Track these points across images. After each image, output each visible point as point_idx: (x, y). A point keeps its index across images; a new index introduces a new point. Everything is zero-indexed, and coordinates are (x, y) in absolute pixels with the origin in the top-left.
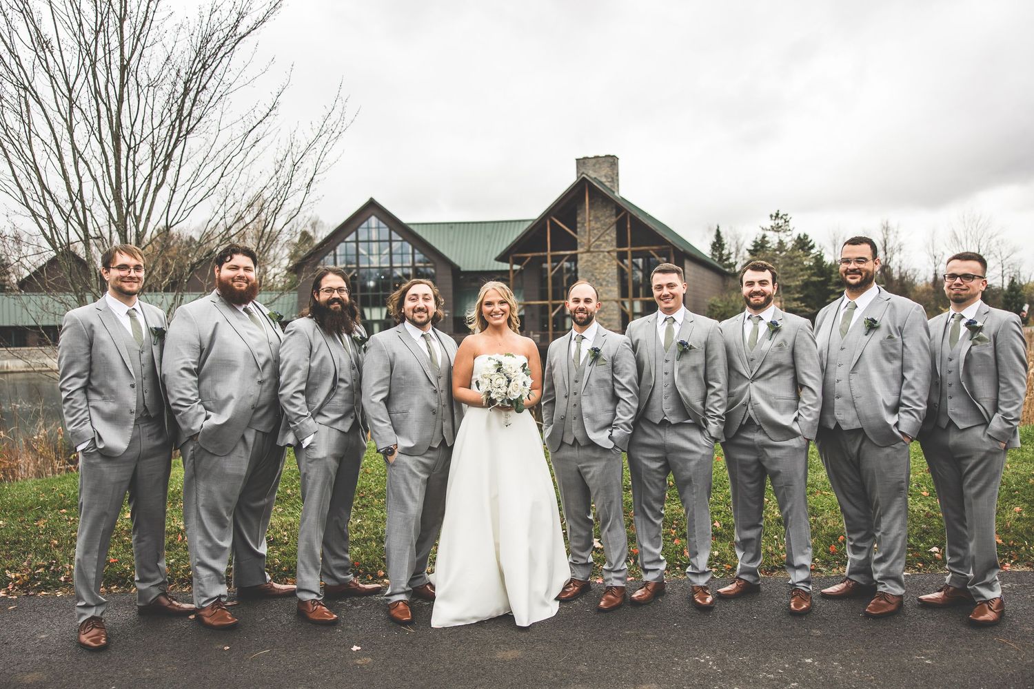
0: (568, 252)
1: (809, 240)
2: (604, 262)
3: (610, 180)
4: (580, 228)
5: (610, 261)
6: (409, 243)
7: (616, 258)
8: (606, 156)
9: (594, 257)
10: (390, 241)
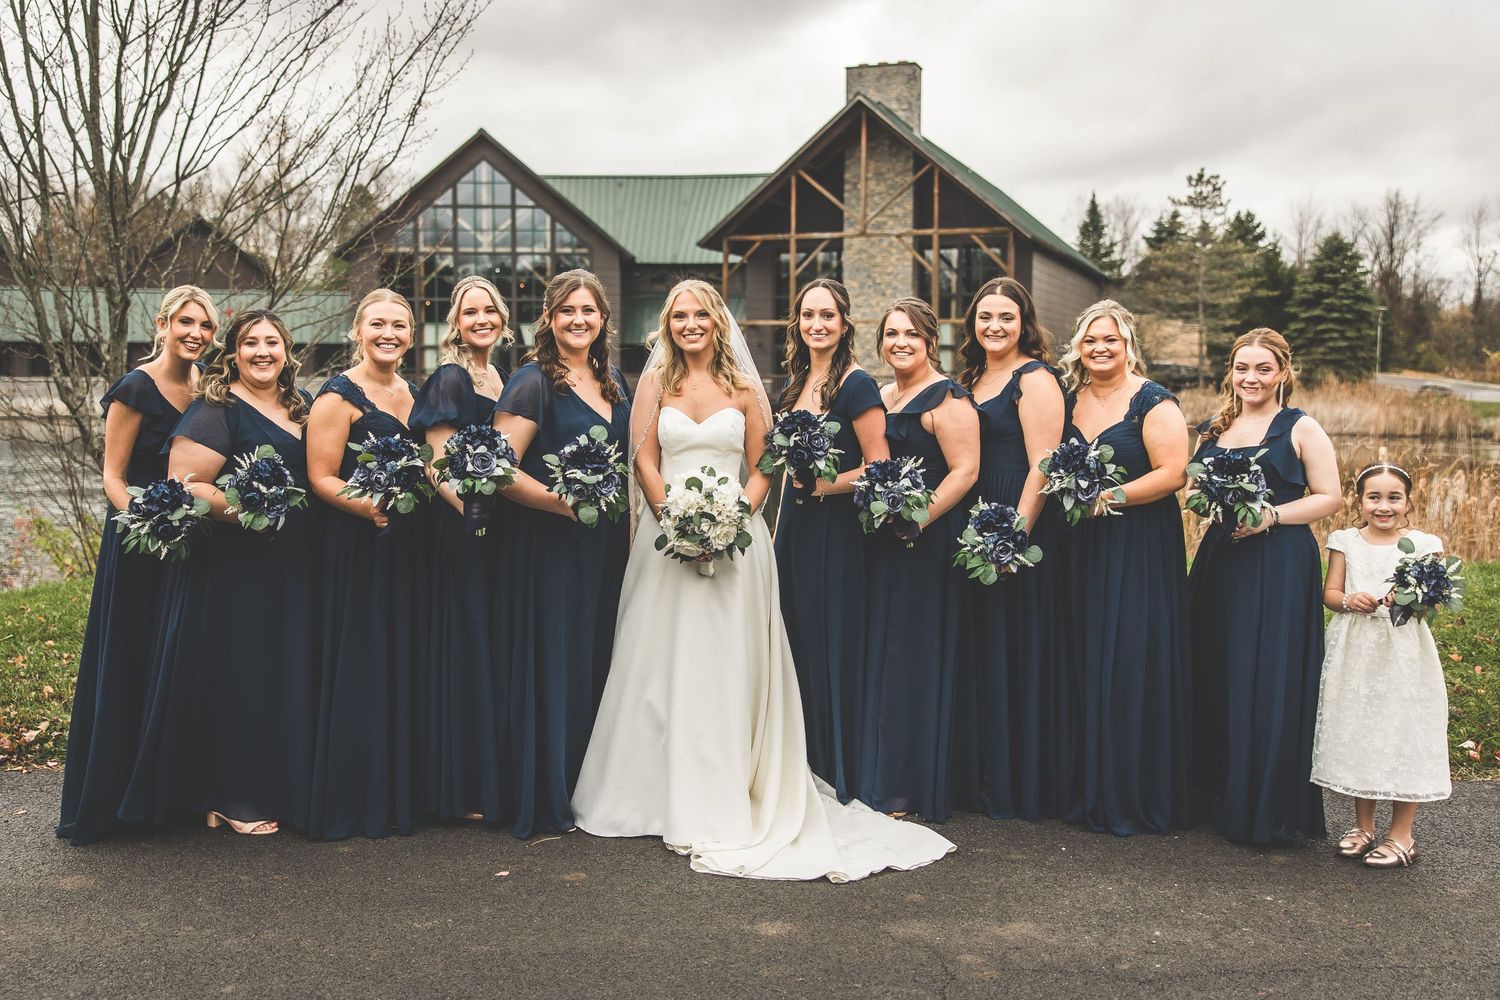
0: (827, 235)
1: (1256, 222)
2: (890, 253)
3: (905, 106)
4: (848, 191)
5: (901, 252)
6: (547, 211)
7: (911, 246)
8: (901, 64)
9: (873, 244)
10: (513, 207)
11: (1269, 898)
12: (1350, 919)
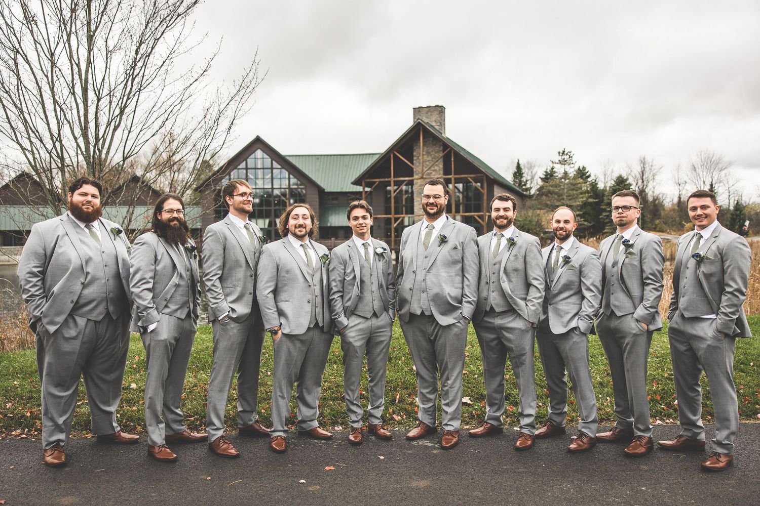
0: (407, 179)
1: (586, 171)
3: (439, 124)
4: (416, 160)
6: (286, 170)
8: (436, 106)
10: (272, 168)
11: (644, 489)
12: (684, 498)
